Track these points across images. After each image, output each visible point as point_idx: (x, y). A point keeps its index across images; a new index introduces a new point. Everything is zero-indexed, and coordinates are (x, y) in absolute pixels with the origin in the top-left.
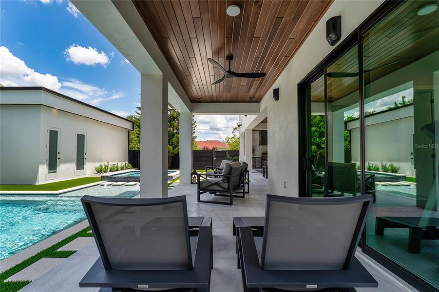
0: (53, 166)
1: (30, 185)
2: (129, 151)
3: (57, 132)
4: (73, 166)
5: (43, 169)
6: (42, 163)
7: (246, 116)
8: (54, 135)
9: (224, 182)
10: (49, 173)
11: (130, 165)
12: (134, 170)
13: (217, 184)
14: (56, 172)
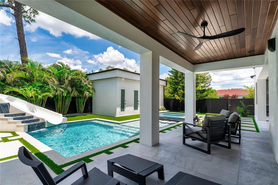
0: (123, 108)
1: (113, 117)
2: (164, 99)
3: (124, 90)
4: (132, 108)
5: (119, 109)
6: (118, 107)
7: (254, 68)
8: (123, 92)
9: (203, 133)
10: (121, 111)
11: (164, 108)
12: (166, 111)
13: (197, 133)
14: (124, 111)
